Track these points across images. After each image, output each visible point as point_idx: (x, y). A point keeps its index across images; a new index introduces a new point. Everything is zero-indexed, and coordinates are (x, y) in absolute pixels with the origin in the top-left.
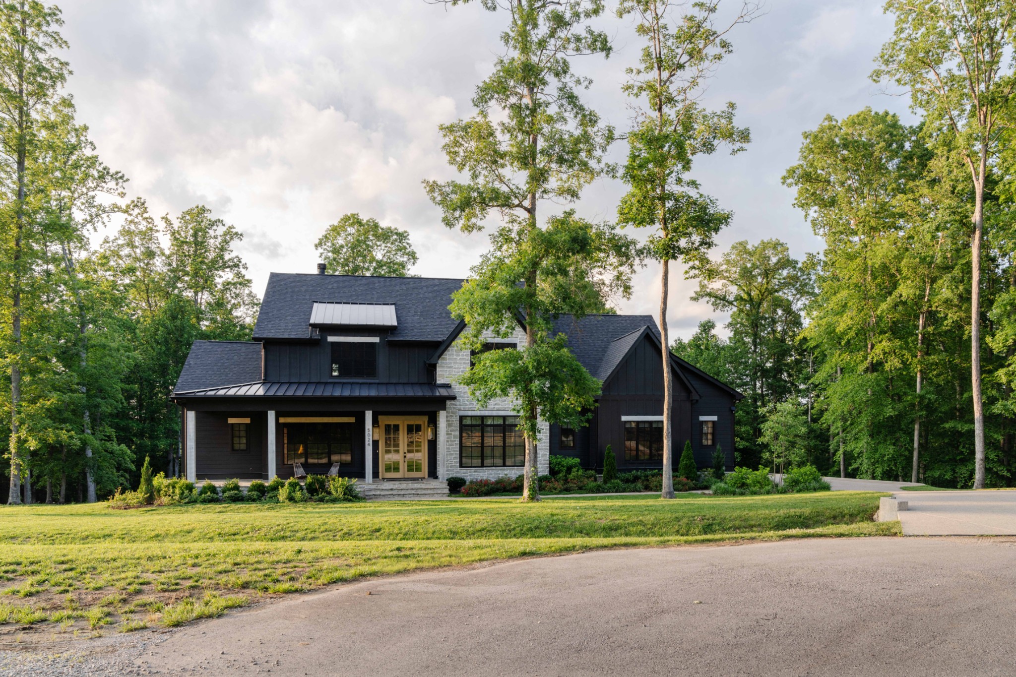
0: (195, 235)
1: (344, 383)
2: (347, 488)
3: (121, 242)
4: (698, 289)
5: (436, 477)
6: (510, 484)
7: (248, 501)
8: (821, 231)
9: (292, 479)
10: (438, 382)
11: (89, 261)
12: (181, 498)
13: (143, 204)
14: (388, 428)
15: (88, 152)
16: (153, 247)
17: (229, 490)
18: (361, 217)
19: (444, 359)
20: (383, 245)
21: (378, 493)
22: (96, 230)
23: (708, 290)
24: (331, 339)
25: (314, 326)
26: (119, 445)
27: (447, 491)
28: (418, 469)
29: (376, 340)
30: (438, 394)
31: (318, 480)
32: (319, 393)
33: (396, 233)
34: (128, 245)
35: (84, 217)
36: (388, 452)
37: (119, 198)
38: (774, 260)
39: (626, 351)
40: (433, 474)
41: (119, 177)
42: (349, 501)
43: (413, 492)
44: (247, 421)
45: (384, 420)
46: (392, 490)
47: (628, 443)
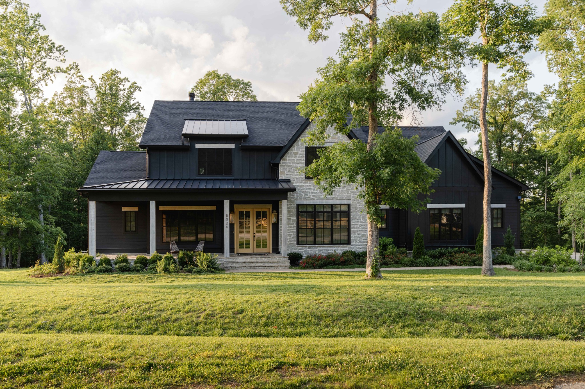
0: (111, 89)
1: (208, 180)
2: (210, 262)
3: (64, 95)
4: (456, 116)
5: (278, 253)
6: (339, 259)
7: (133, 271)
8: (555, 69)
9: (167, 254)
10: (280, 178)
11: (43, 105)
12: (83, 268)
13: (77, 66)
14: (241, 214)
15: (42, 33)
16: (85, 98)
17: (120, 262)
18: (219, 73)
19: (285, 160)
20: (234, 92)
21: (234, 265)
22: (46, 85)
23: (463, 117)
24: (198, 146)
25: (186, 136)
26: (56, 227)
27: (288, 264)
28: (265, 246)
29: (232, 146)
30: (280, 186)
31: (187, 255)
32: (188, 187)
33: (243, 84)
34: (70, 97)
35: (39, 76)
36: (241, 232)
37: (62, 63)
38: (515, 93)
39: (431, 151)
40: (276, 250)
41: (61, 49)
42: (212, 272)
43: (262, 265)
44: (136, 209)
45: (238, 208)
46: (245, 262)
47: (432, 226)
